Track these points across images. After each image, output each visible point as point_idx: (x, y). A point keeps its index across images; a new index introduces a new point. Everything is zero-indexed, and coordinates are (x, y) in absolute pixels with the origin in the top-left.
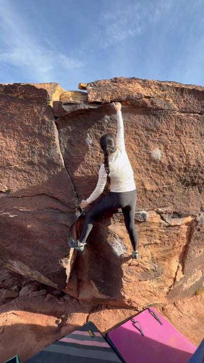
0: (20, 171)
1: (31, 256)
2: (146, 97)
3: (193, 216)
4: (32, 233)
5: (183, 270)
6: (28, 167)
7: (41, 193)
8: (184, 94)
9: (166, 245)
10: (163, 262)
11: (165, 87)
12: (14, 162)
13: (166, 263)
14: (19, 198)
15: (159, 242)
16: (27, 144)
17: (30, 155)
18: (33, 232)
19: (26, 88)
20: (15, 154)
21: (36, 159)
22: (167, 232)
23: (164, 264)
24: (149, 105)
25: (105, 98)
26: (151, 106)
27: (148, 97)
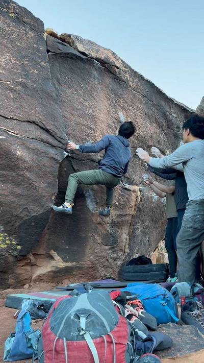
1: (6, 196)
2: (116, 67)
4: (20, 162)
5: (129, 244)
6: (20, 88)
7: (32, 120)
9: (121, 210)
10: (118, 229)
12: (5, 78)
14: (8, 118)
15: (117, 203)
17: (24, 77)
18: (22, 160)
19: (21, 9)
22: (123, 195)
23: (118, 231)
25: (91, 53)
26: (118, 75)
27: (118, 68)
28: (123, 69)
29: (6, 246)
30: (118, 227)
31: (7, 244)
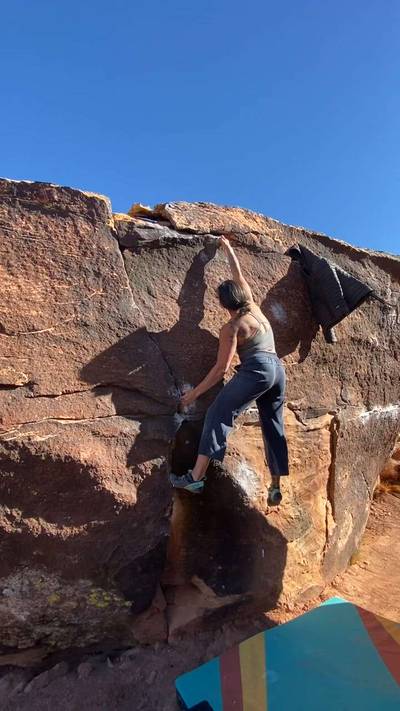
0: (56, 340)
2: (253, 232)
3: (330, 413)
5: (333, 514)
6: (75, 333)
7: (105, 382)
8: (294, 236)
9: (308, 468)
10: (308, 502)
11: (272, 223)
12: (43, 323)
13: (312, 503)
14: (57, 396)
16: (68, 290)
17: (79, 309)
20: (42, 307)
21: (92, 317)
22: (307, 442)
23: (310, 505)
24: (258, 244)
25: (202, 225)
26: (260, 245)
27: (256, 233)
28: (268, 230)
29: (107, 604)
30: (309, 498)
31: (107, 601)
